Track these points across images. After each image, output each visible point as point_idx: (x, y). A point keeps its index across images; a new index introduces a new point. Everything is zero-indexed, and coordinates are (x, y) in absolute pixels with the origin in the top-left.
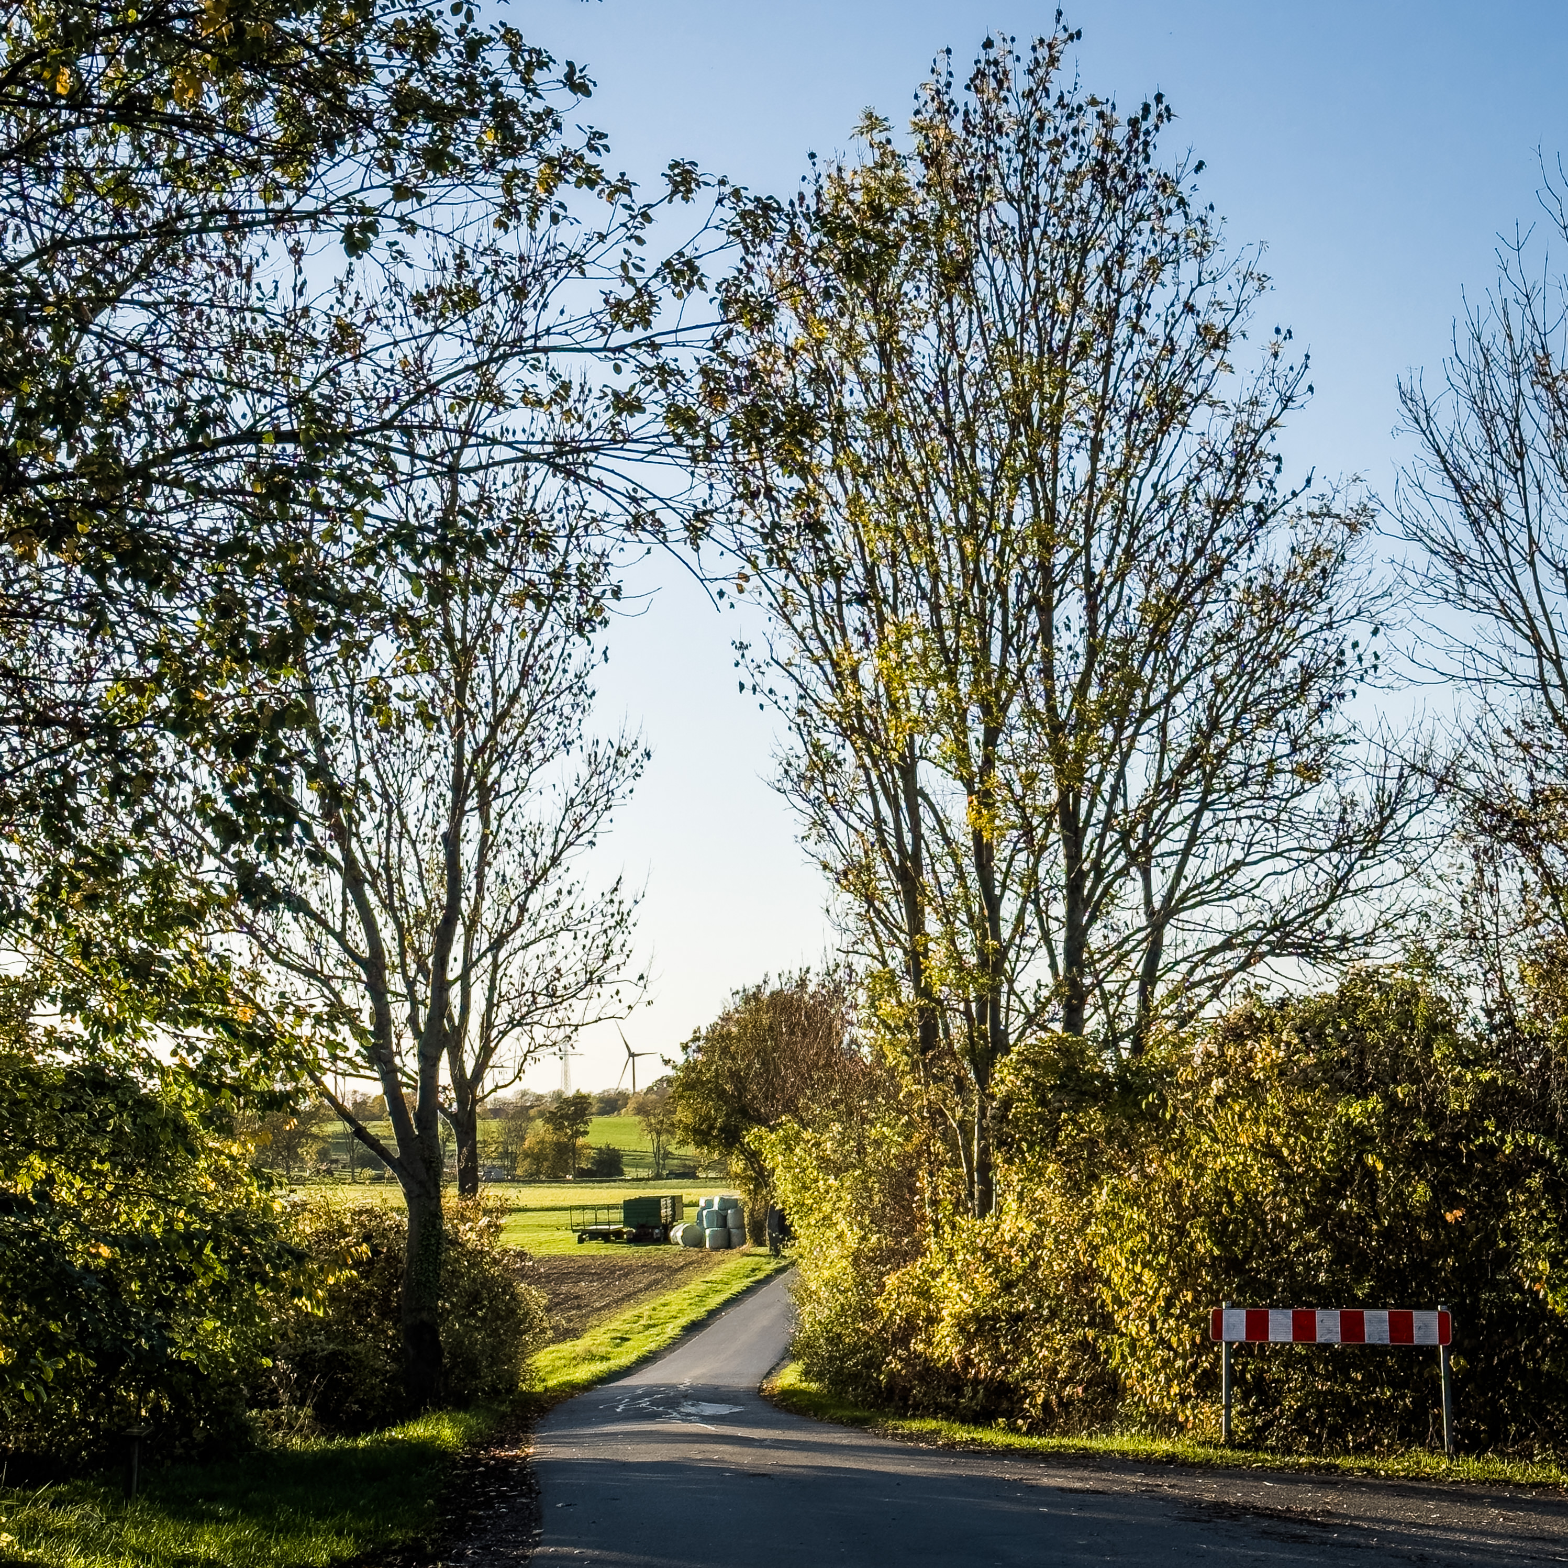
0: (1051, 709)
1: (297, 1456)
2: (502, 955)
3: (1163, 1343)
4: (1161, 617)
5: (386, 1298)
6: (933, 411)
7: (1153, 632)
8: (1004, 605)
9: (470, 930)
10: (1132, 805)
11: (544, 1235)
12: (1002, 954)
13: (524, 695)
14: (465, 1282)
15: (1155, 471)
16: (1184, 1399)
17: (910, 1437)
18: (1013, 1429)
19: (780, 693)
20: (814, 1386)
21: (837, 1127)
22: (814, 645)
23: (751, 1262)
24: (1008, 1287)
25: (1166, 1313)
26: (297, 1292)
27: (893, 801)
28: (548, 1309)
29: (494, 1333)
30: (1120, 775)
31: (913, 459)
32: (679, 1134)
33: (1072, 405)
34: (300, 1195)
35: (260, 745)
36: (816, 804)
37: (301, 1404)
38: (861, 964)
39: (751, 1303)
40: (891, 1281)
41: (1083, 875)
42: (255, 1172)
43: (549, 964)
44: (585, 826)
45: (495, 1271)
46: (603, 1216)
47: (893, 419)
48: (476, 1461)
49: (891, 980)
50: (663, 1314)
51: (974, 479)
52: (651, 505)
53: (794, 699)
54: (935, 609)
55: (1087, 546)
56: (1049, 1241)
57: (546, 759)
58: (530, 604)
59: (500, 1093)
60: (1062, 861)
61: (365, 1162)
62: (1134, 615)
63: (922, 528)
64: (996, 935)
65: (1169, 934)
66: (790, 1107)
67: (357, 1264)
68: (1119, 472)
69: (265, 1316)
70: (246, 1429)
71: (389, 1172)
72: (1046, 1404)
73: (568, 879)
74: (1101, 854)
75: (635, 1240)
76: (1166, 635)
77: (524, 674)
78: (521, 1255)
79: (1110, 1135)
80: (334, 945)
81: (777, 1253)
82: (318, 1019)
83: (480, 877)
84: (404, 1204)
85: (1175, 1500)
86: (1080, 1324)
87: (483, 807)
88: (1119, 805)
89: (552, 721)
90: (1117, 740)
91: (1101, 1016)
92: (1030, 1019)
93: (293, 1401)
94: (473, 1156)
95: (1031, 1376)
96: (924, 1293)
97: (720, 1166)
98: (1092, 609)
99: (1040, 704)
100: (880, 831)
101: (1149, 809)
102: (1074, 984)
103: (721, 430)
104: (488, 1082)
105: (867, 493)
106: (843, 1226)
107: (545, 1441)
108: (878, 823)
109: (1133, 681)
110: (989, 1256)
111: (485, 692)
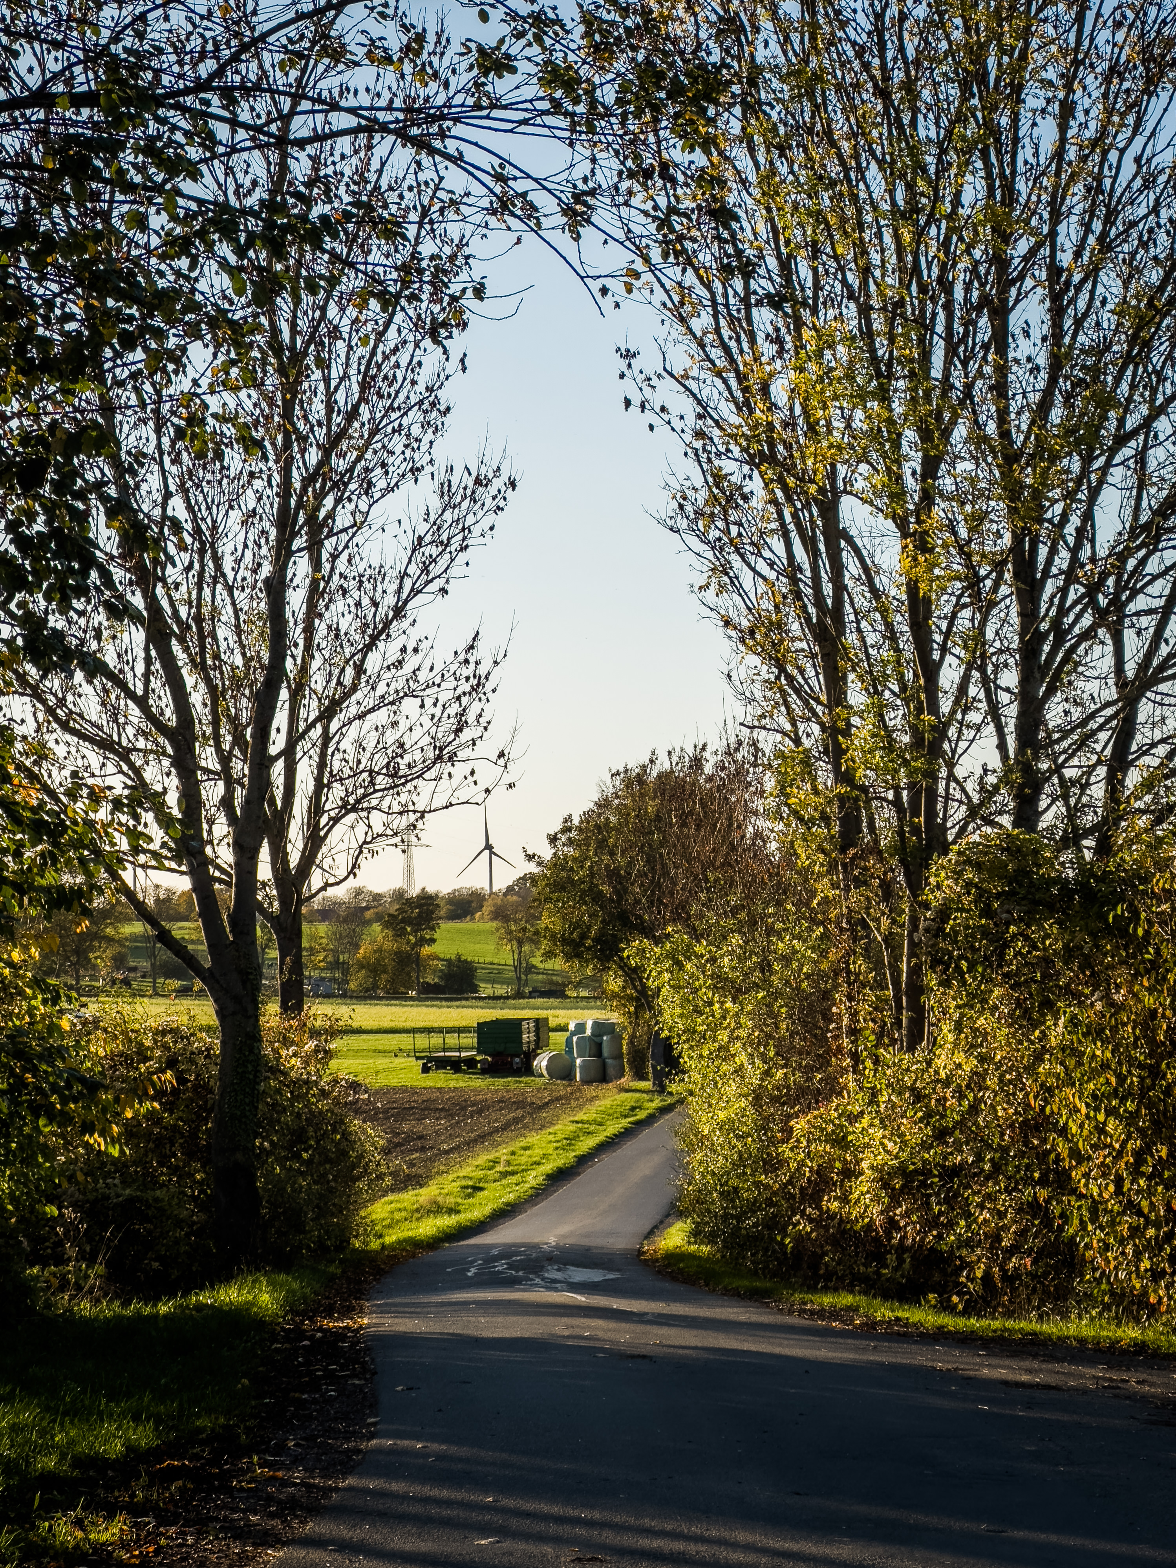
0: (1005, 434)
1: (88, 1323)
2: (334, 726)
3: (1132, 1207)
4: (1142, 322)
5: (194, 1134)
6: (866, 66)
7: (1132, 341)
8: (948, 307)
9: (296, 695)
10: (1102, 552)
11: (382, 1062)
12: (940, 730)
13: (365, 412)
14: (287, 1118)
15: (1139, 141)
16: (1156, 1275)
17: (821, 1314)
18: (946, 1307)
19: (675, 410)
20: (705, 1249)
21: (736, 939)
22: (716, 353)
23: (629, 1099)
24: (941, 1135)
25: (1135, 1171)
26: (88, 1128)
27: (810, 544)
28: (386, 1152)
29: (321, 1179)
30: (1088, 517)
31: (840, 127)
32: (545, 945)
33: (1038, 58)
34: (92, 1009)
35: (51, 475)
36: (716, 546)
37: (91, 1262)
38: (768, 742)
39: (630, 1147)
40: (800, 1125)
41: (1040, 637)
42: (38, 983)
43: (391, 737)
44: (434, 570)
45: (323, 1105)
46: (452, 1040)
47: (817, 77)
48: (300, 1334)
49: (807, 761)
50: (524, 1159)
51: (914, 151)
53: (691, 419)
54: (865, 311)
55: (1053, 234)
56: (992, 1081)
57: (389, 489)
58: (373, 303)
59: (331, 892)
60: (1015, 619)
62: (1108, 319)
63: (850, 212)
64: (934, 708)
65: (1145, 710)
66: (681, 914)
67: (159, 1095)
68: (1094, 143)
69: (50, 1153)
70: (26, 1289)
71: (198, 984)
72: (987, 1276)
73: (415, 634)
74: (1063, 611)
75: (490, 1070)
76: (1147, 345)
77: (364, 386)
78: (355, 1086)
79: (1069, 954)
80: (134, 711)
81: (661, 1089)
82: (117, 804)
83: (309, 630)
84: (214, 1021)
85: (1144, 1399)
86: (1028, 1181)
87: (314, 547)
88: (1086, 552)
89: (397, 443)
90: (1085, 471)
91: (1059, 808)
92: (973, 812)
93: (81, 1256)
94: (297, 967)
95: (969, 1244)
96: (840, 1141)
97: (595, 983)
98: (1057, 312)
99: (991, 428)
100: (794, 581)
101: (1122, 558)
102: (1027, 769)
103: (608, 95)
104: (316, 880)
105: (784, 169)
106: (743, 1058)
107: (382, 1310)
108: (792, 570)
109: (1105, 401)
110: (918, 1096)
111: (318, 408)
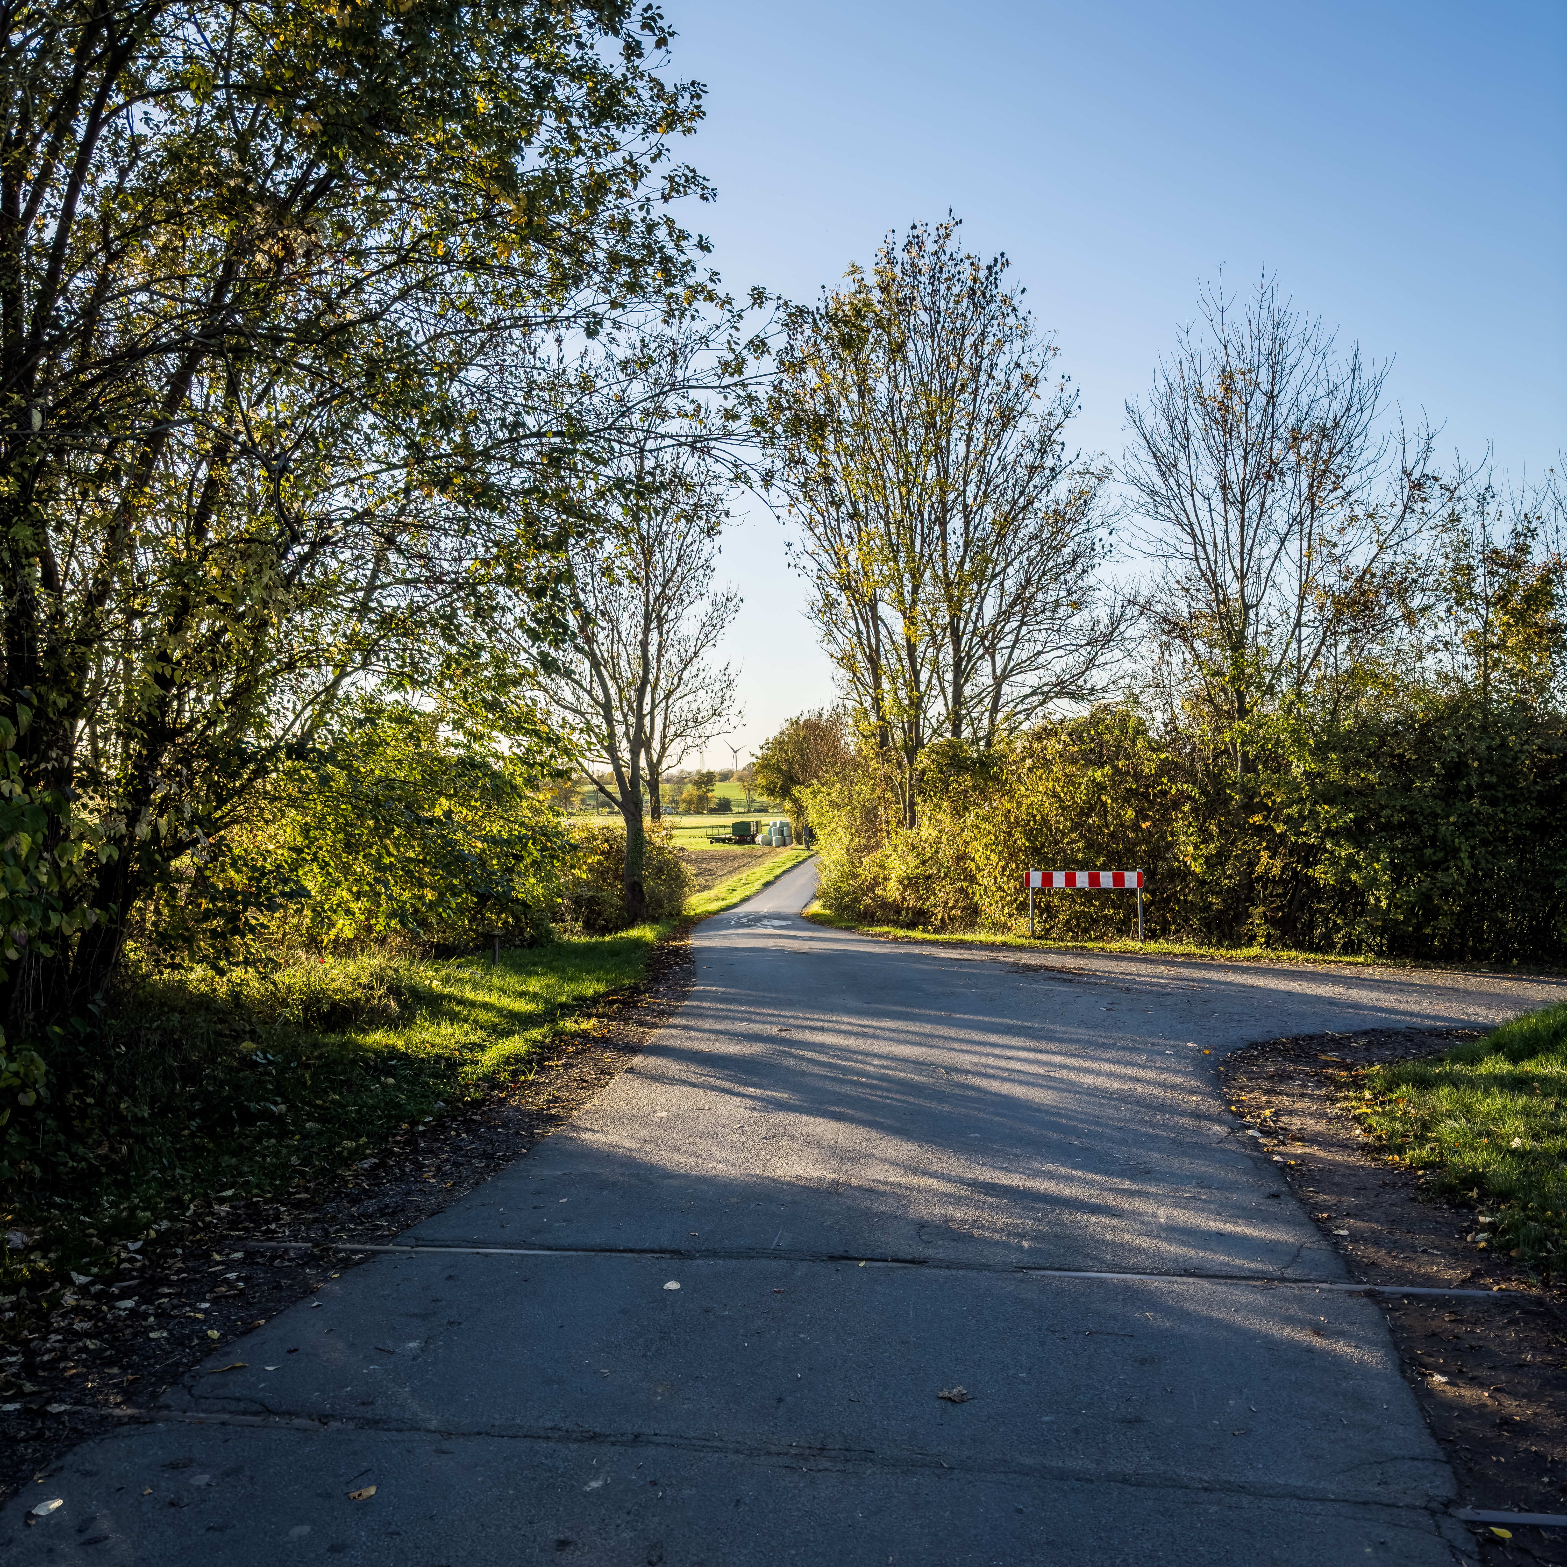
0: (946, 575)
1: (577, 945)
2: (670, 702)
3: (1000, 888)
4: (1002, 527)
5: (617, 869)
6: (886, 421)
7: (998, 535)
8: (922, 522)
9: (654, 689)
10: (986, 623)
11: (693, 840)
12: (921, 698)
13: (679, 569)
14: (655, 862)
15: (1000, 451)
16: (1010, 915)
17: (876, 935)
18: (926, 931)
19: (809, 568)
20: (828, 912)
21: (838, 785)
22: (826, 543)
23: (796, 853)
24: (924, 862)
25: (1002, 874)
26: (573, 867)
27: (866, 622)
28: (696, 876)
29: (670, 887)
30: (980, 609)
31: (876, 447)
32: (759, 791)
33: (957, 417)
34: (573, 820)
35: (549, 592)
36: (827, 624)
37: (576, 920)
38: (850, 704)
39: (796, 872)
40: (865, 860)
41: (962, 659)
42: (550, 808)
43: (694, 706)
44: (711, 637)
45: (670, 857)
46: (722, 831)
47: (865, 426)
48: (664, 948)
49: (865, 712)
50: (753, 878)
51: (906, 456)
52: (745, 468)
53: (815, 572)
54: (887, 524)
55: (964, 491)
56: (944, 840)
57: (691, 603)
58: (683, 521)
59: (671, 771)
60: (951, 652)
61: (603, 805)
62: (988, 526)
63: (880, 482)
64: (918, 689)
65: (1004, 688)
66: (816, 776)
67: (603, 853)
68: (981, 452)
69: (558, 878)
70: (550, 932)
71: (616, 808)
72: (942, 919)
73: (703, 663)
74: (971, 648)
75: (738, 842)
76: (1004, 536)
77: (679, 559)
78: (682, 849)
79: (975, 788)
80: (587, 697)
81: (808, 849)
82: (582, 731)
83: (659, 662)
84: (624, 824)
85: (1006, 963)
86: (959, 880)
87: (660, 627)
88: (979, 624)
89: (693, 584)
90: (979, 591)
91: (970, 729)
92: (935, 731)
93: (572, 919)
94: (657, 801)
95: (935, 906)
96: (882, 866)
97: (780, 805)
98: (967, 523)
99: (940, 573)
100: (859, 638)
101: (995, 625)
102: (957, 713)
103: (779, 429)
104: (664, 766)
105: (852, 464)
106: (842, 834)
107: (697, 938)
108: (859, 634)
109: (987, 560)
110: (914, 848)
111: (659, 571)
